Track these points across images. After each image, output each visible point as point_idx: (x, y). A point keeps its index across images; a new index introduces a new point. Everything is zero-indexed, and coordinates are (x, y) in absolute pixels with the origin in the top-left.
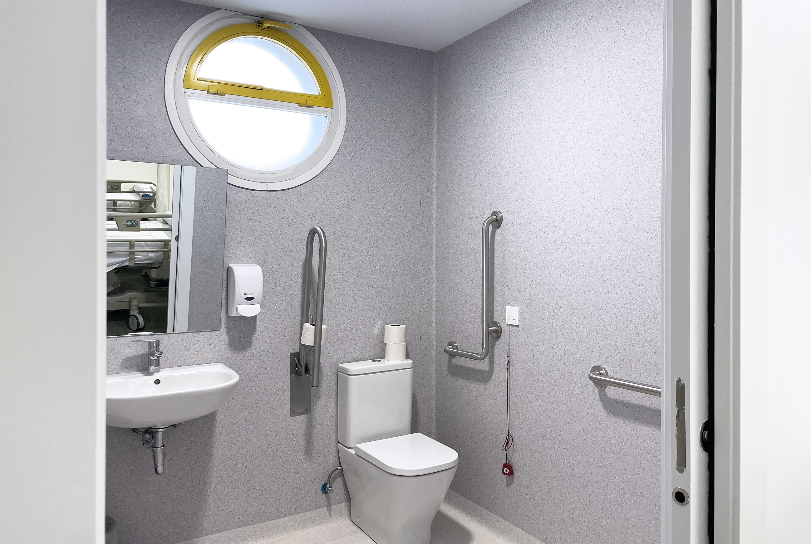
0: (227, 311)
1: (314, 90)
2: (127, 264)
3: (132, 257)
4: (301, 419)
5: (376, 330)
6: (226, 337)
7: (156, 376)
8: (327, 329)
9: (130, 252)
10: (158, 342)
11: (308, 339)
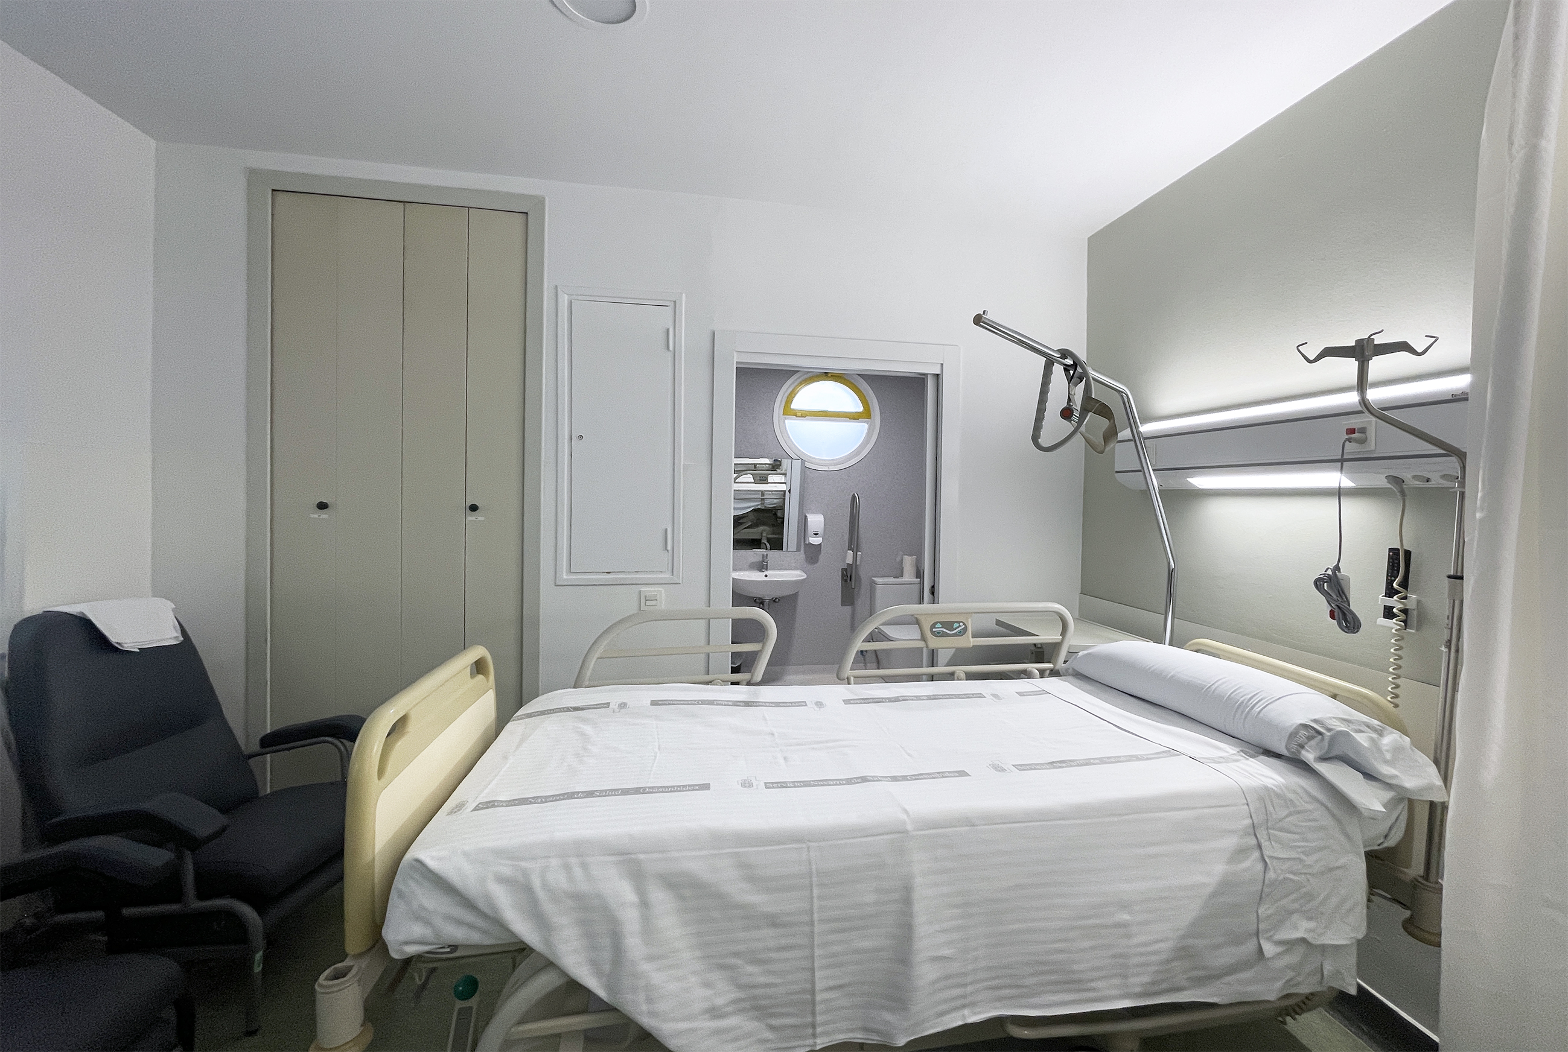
0: (804, 541)
1: (860, 408)
2: (759, 507)
3: (763, 502)
4: (848, 609)
5: (898, 559)
6: (804, 556)
7: (766, 573)
8: (861, 555)
9: (762, 499)
10: (767, 555)
11: (850, 560)
